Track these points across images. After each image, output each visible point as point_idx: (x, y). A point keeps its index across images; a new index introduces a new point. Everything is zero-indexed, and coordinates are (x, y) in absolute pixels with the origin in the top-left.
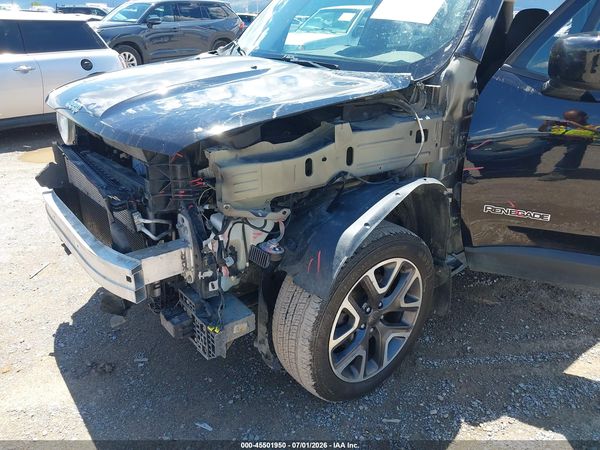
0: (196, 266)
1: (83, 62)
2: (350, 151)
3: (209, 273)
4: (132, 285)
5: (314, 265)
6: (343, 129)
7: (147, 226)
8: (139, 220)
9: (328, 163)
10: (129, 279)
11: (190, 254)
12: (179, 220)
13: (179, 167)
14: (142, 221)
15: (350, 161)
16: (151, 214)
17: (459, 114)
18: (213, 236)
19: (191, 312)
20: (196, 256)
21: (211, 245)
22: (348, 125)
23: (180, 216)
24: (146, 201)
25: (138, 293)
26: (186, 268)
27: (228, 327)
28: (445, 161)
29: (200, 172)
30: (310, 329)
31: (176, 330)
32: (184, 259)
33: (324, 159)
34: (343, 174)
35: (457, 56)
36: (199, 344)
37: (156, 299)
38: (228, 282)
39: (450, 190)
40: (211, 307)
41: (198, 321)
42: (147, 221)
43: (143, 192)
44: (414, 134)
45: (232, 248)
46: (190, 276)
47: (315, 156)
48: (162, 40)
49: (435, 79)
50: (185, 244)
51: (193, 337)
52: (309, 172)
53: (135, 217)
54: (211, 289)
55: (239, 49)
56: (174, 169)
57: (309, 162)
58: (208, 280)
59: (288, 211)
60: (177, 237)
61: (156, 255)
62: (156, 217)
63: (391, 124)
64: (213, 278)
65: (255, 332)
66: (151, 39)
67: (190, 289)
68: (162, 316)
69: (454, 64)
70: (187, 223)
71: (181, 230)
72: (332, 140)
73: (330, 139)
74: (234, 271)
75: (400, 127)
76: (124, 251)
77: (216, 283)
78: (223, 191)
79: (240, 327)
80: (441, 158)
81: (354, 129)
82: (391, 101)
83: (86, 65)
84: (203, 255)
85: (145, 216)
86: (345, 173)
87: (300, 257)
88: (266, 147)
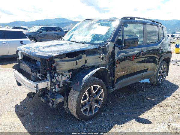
0: (50, 85)
1: (21, 42)
2: (86, 61)
3: (53, 87)
4: (36, 88)
5: (77, 85)
6: (84, 56)
7: (40, 76)
8: (38, 74)
9: (81, 63)
10: (35, 87)
11: (49, 83)
12: (47, 75)
13: (48, 63)
14: (39, 75)
15: (86, 63)
16: (41, 73)
17: (110, 54)
18: (55, 78)
19: (48, 97)
20: (50, 83)
21: (54, 80)
22: (85, 55)
23: (47, 74)
24: (40, 70)
25: (37, 91)
26: (48, 86)
27: (57, 99)
28: (108, 64)
29: (53, 64)
30: (77, 96)
31: (45, 101)
32: (48, 84)
33: (80, 62)
34: (84, 65)
35: (110, 42)
36: (50, 104)
37: (40, 94)
38: (58, 89)
39: (109, 71)
40: (54, 95)
41: (50, 98)
42: (40, 75)
43: (39, 69)
44: (100, 58)
45: (59, 81)
46: (49, 88)
47: (78, 61)
48: (43, 37)
49: (105, 46)
50: (48, 80)
51: (49, 103)
52: (77, 64)
53: (37, 74)
54: (53, 91)
55: (63, 39)
56: (47, 63)
57: (77, 62)
58: (53, 89)
59: (72, 72)
60: (46, 79)
61: (41, 82)
62: (42, 74)
63: (95, 55)
64: (54, 88)
65: (64, 102)
66: (40, 37)
67: (49, 91)
68: (42, 98)
69: (109, 43)
70: (49, 76)
71: (47, 77)
72: (82, 58)
73: (81, 58)
74: (59, 87)
75: (97, 56)
76: (34, 81)
77: (55, 89)
78: (57, 67)
79: (60, 100)
80: (107, 63)
81: (87, 56)
82: (95, 51)
83: (22, 42)
84: (52, 83)
85: (39, 74)
86: (85, 65)
87: (74, 83)
88: (67, 58)
